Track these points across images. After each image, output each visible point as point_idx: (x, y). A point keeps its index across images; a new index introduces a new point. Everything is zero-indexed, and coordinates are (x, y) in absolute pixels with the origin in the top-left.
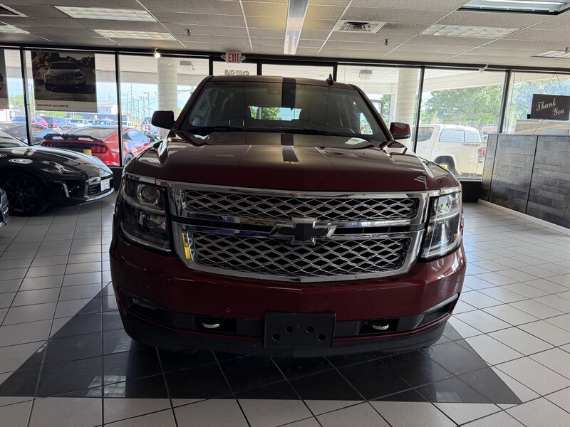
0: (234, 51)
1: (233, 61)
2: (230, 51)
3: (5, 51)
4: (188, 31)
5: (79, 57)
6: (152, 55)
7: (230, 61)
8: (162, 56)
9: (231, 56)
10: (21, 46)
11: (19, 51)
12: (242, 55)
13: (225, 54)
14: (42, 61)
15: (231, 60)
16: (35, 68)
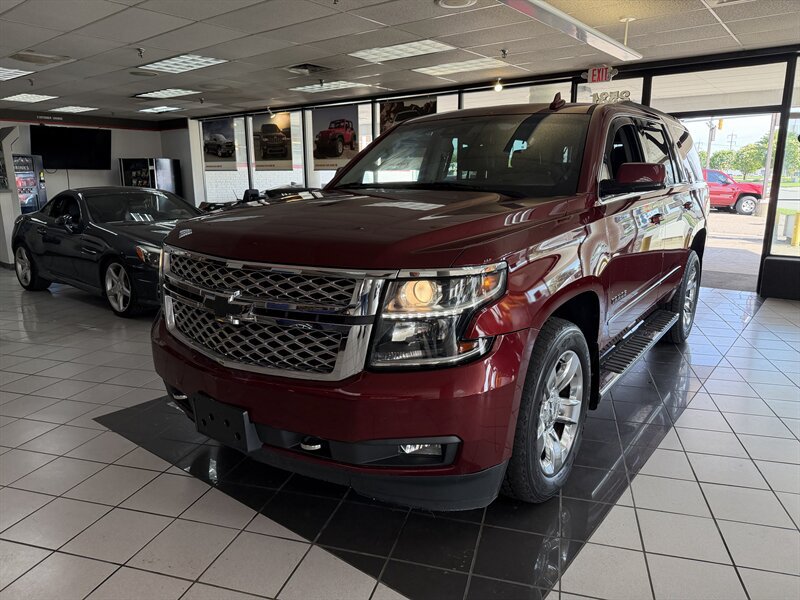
0: (601, 64)
1: (599, 80)
2: (595, 65)
3: (360, 106)
4: (504, 51)
5: (421, 104)
6: (492, 89)
7: (593, 81)
8: (505, 88)
9: (596, 72)
10: (372, 99)
11: (370, 105)
12: (614, 67)
13: (587, 71)
14: (389, 113)
15: (596, 78)
16: (383, 122)
